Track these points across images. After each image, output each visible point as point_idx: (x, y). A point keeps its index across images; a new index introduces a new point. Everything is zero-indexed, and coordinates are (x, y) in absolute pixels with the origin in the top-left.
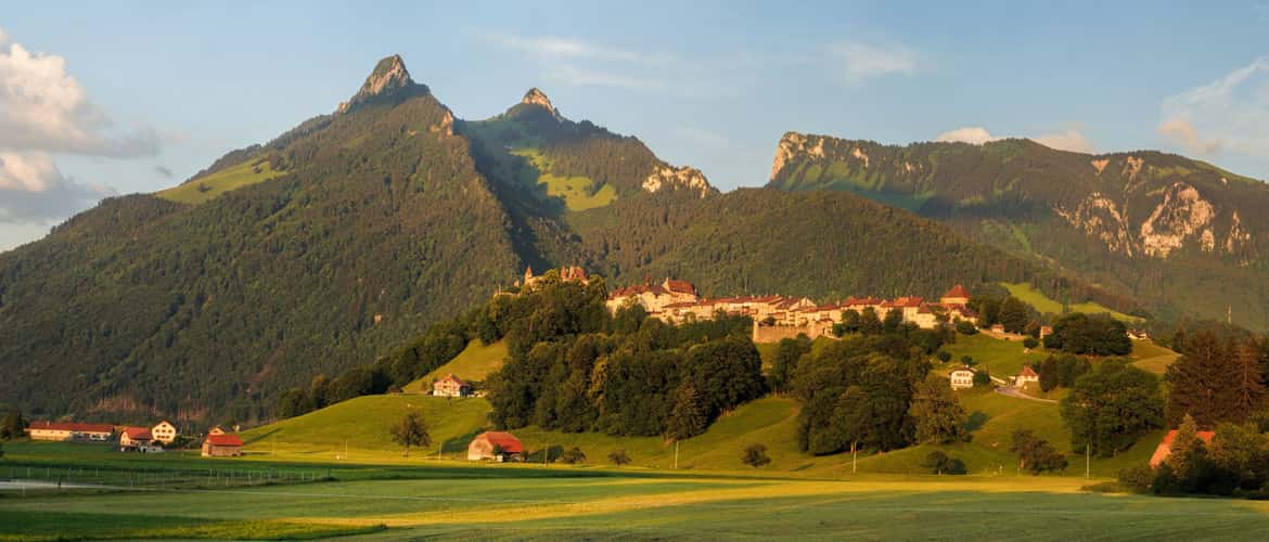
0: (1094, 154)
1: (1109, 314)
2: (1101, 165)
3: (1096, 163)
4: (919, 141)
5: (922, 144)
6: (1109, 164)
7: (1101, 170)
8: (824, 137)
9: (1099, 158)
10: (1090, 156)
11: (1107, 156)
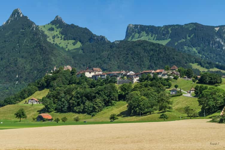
0: (215, 26)
1: (220, 71)
2: (217, 29)
3: (216, 29)
4: (166, 25)
5: (167, 25)
6: (219, 28)
7: (217, 30)
8: (139, 25)
9: (217, 27)
10: (214, 26)
11: (219, 26)
